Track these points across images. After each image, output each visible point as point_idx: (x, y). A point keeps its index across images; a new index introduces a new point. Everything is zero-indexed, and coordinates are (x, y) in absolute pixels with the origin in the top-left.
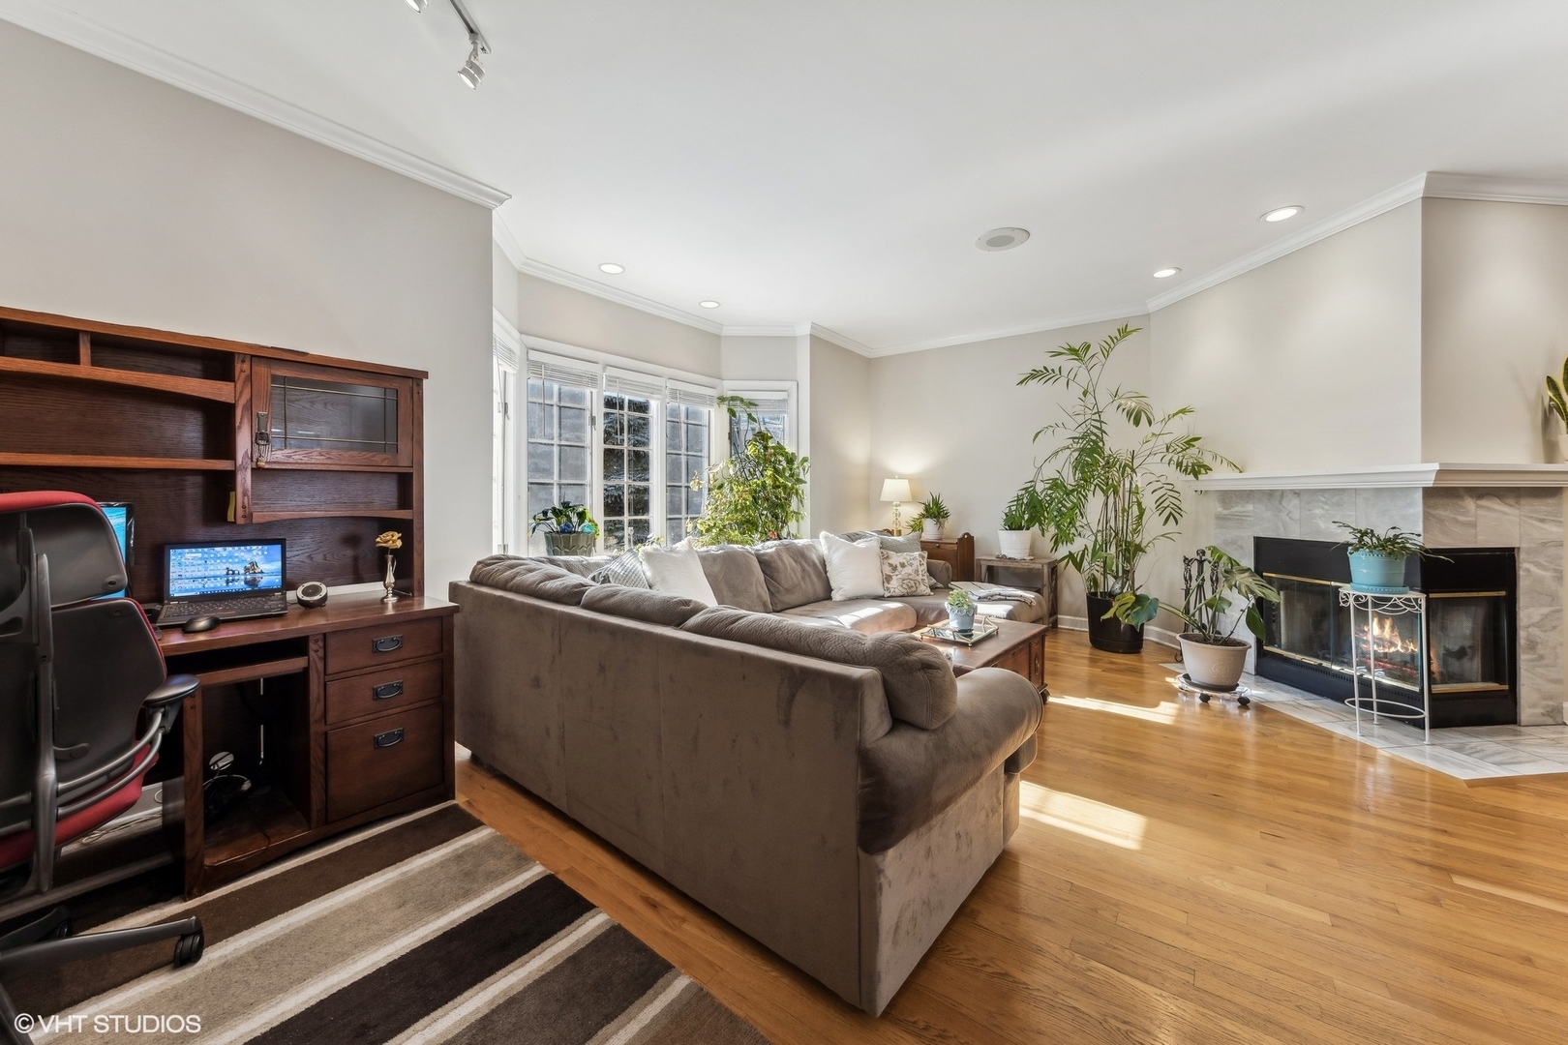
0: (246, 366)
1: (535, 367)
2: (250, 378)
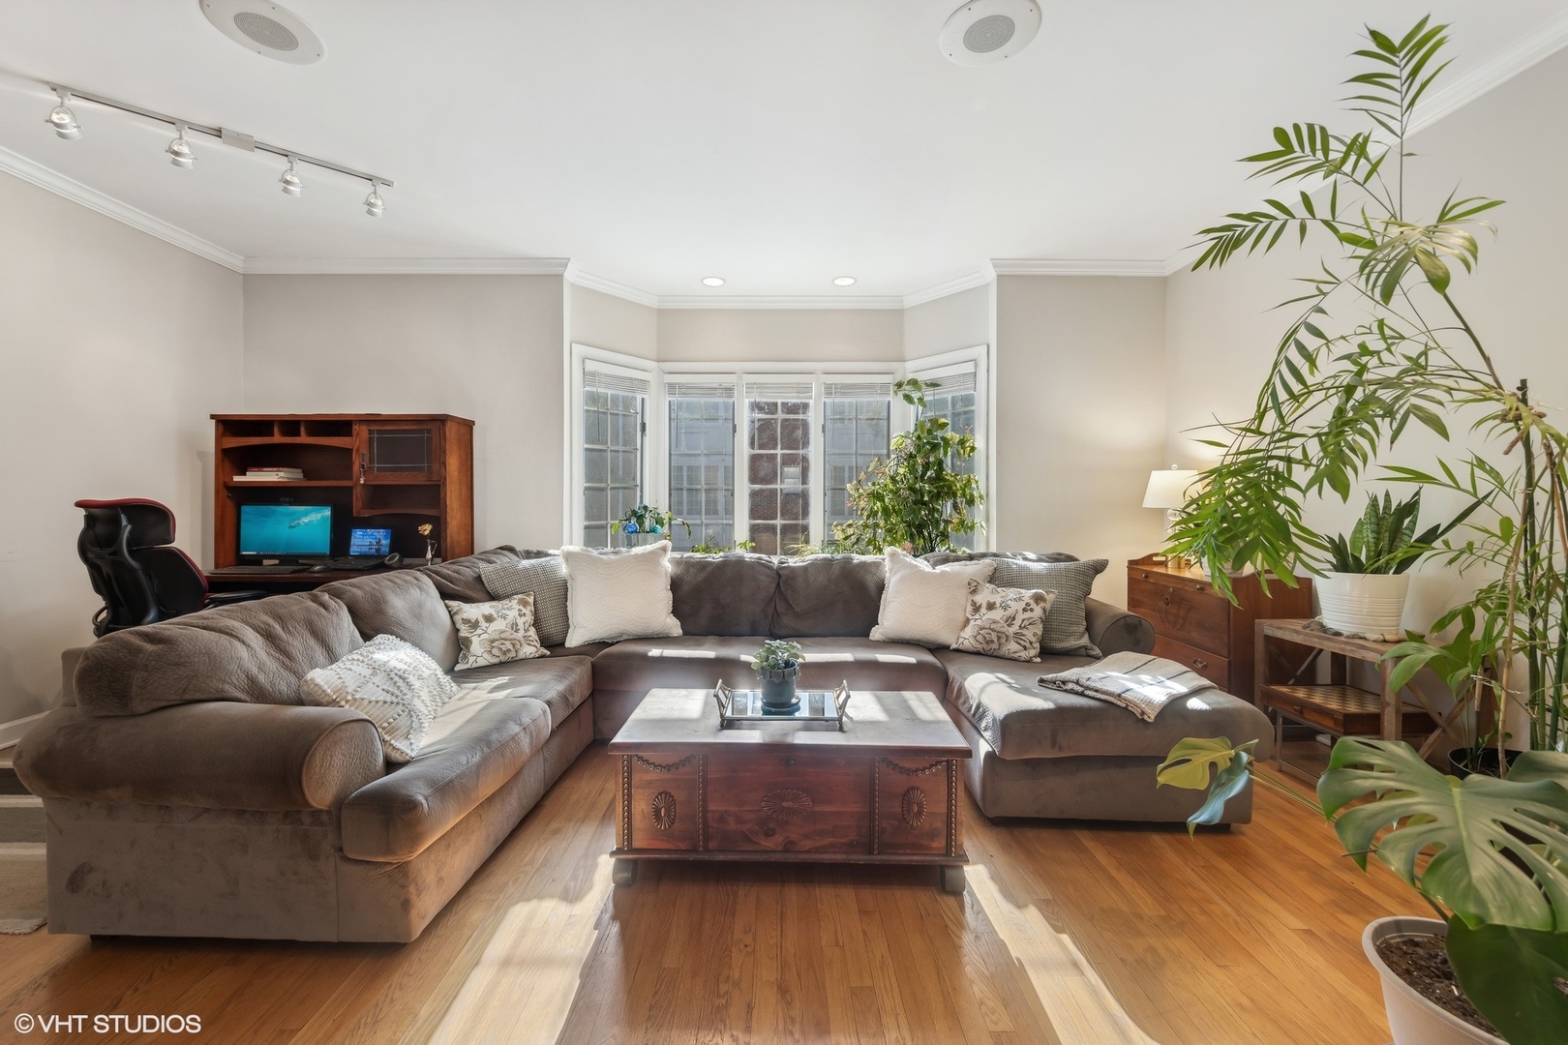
1: (672, 388)
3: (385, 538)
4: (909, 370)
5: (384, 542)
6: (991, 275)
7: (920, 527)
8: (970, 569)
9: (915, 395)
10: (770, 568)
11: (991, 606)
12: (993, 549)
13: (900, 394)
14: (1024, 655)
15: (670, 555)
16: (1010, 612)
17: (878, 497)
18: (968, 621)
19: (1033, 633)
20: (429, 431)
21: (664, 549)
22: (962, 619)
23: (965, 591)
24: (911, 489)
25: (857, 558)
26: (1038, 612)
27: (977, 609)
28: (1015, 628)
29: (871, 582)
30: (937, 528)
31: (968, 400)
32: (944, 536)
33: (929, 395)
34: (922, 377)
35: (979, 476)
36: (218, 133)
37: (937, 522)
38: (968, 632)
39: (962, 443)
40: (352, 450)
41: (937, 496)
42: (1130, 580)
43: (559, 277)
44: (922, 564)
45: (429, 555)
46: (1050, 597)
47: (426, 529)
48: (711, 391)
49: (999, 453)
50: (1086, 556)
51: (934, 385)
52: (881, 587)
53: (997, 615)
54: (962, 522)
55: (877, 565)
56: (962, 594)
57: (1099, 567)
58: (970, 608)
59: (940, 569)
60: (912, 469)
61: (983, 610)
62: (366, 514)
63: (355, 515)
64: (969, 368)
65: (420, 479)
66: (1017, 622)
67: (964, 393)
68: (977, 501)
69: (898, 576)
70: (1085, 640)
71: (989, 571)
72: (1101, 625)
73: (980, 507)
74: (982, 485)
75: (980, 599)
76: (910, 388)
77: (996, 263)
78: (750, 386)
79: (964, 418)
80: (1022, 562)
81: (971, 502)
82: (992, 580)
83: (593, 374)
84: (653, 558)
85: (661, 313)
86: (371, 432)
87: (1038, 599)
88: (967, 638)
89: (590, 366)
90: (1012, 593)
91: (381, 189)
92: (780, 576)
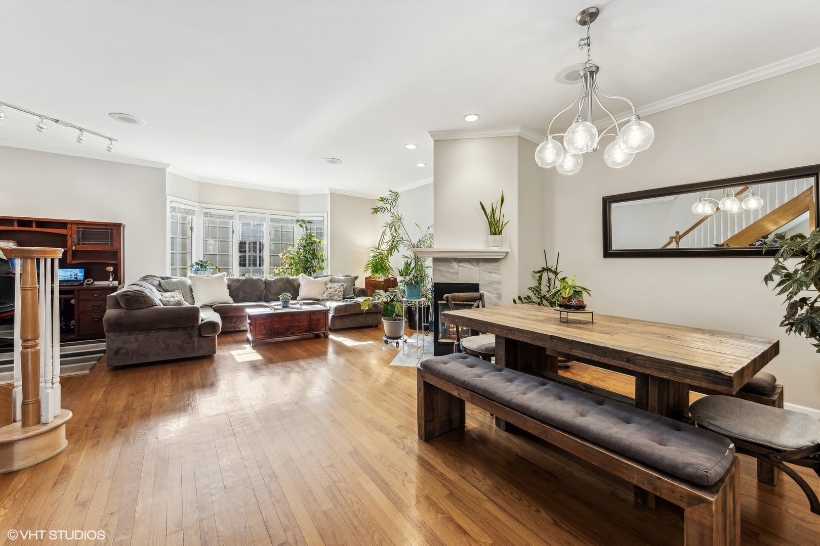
0: (70, 225)
1: (206, 214)
2: (71, 228)
3: (80, 273)
4: (301, 216)
5: (79, 274)
6: (328, 192)
7: (307, 269)
8: (325, 279)
9: (304, 225)
10: (262, 281)
11: (331, 288)
12: (329, 274)
13: (298, 224)
14: (339, 299)
15: (226, 277)
16: (335, 289)
17: (294, 259)
18: (325, 292)
19: (341, 294)
20: (112, 229)
21: (224, 275)
22: (323, 292)
23: (324, 285)
24: (304, 256)
25: (291, 277)
26: (342, 288)
27: (327, 289)
28: (337, 293)
29: (295, 284)
30: (313, 269)
31: (321, 229)
32: (315, 271)
33: (308, 226)
34: (306, 219)
35: (324, 253)
36: (57, 121)
37: (313, 267)
38: (325, 295)
39: (320, 242)
40: (67, 235)
41: (313, 259)
42: (366, 282)
43: (164, 170)
44: (311, 278)
45: (111, 279)
46: (345, 285)
47: (111, 269)
48: (224, 217)
49: (331, 246)
50: (353, 275)
51: (310, 222)
52: (299, 285)
53: (332, 290)
54: (320, 267)
55: (297, 279)
56: (323, 286)
57: (356, 278)
58: (325, 289)
59: (316, 279)
60: (305, 250)
61: (329, 289)
62: (74, 262)
63: (68, 263)
64: (321, 219)
65: (107, 248)
66: (337, 291)
67: (320, 226)
68: (325, 260)
69: (305, 282)
70: (353, 295)
71: (330, 279)
72: (356, 292)
73: (325, 262)
74: (326, 255)
75: (327, 286)
76: (302, 222)
77: (330, 189)
78: (241, 217)
79: (320, 235)
80: (338, 277)
81: (323, 261)
82: (331, 281)
83: (174, 208)
84: (221, 278)
85: (200, 183)
86: (78, 228)
87: (342, 285)
88: (325, 296)
89: (174, 205)
90: (336, 284)
91: (114, 142)
92: (266, 283)
